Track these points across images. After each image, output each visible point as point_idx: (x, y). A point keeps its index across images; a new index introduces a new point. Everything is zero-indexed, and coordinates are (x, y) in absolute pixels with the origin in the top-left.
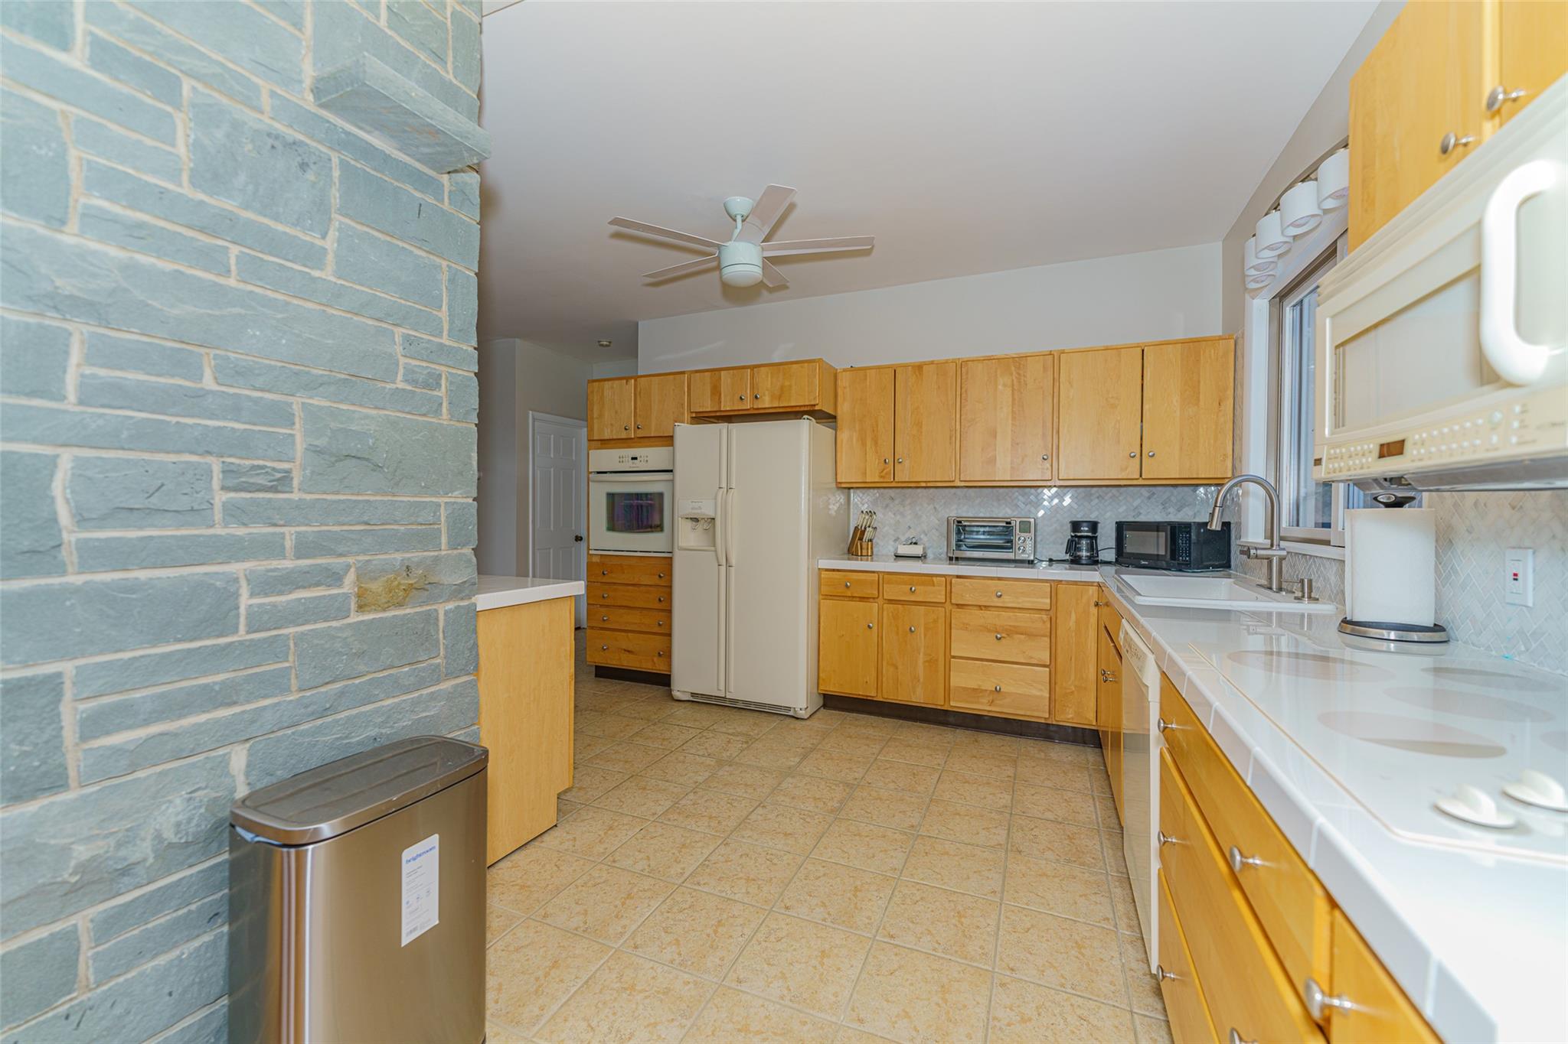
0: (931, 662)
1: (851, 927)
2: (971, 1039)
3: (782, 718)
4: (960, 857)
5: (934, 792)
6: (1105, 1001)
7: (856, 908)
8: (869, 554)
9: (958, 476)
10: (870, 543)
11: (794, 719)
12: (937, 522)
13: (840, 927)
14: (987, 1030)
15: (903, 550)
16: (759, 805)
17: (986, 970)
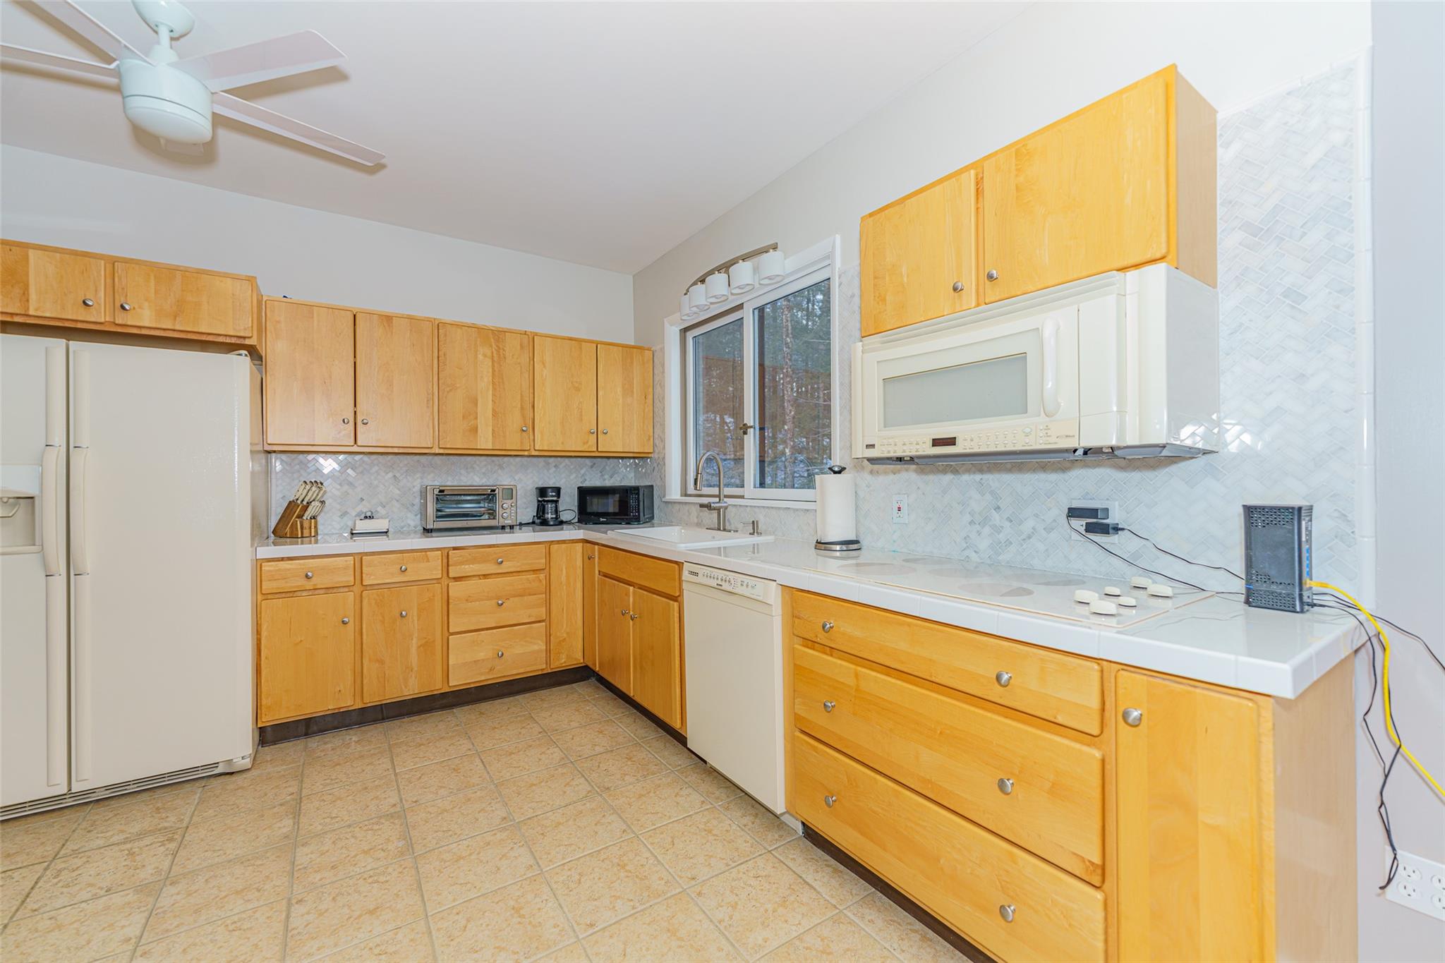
0: (426, 646)
1: (549, 947)
2: (723, 950)
3: (203, 783)
4: (572, 820)
5: (490, 777)
6: (754, 856)
7: (534, 926)
8: (313, 534)
9: (437, 443)
10: (313, 521)
11: (228, 776)
12: (398, 492)
13: (539, 956)
14: (724, 934)
15: (362, 526)
16: (289, 905)
17: (679, 893)
